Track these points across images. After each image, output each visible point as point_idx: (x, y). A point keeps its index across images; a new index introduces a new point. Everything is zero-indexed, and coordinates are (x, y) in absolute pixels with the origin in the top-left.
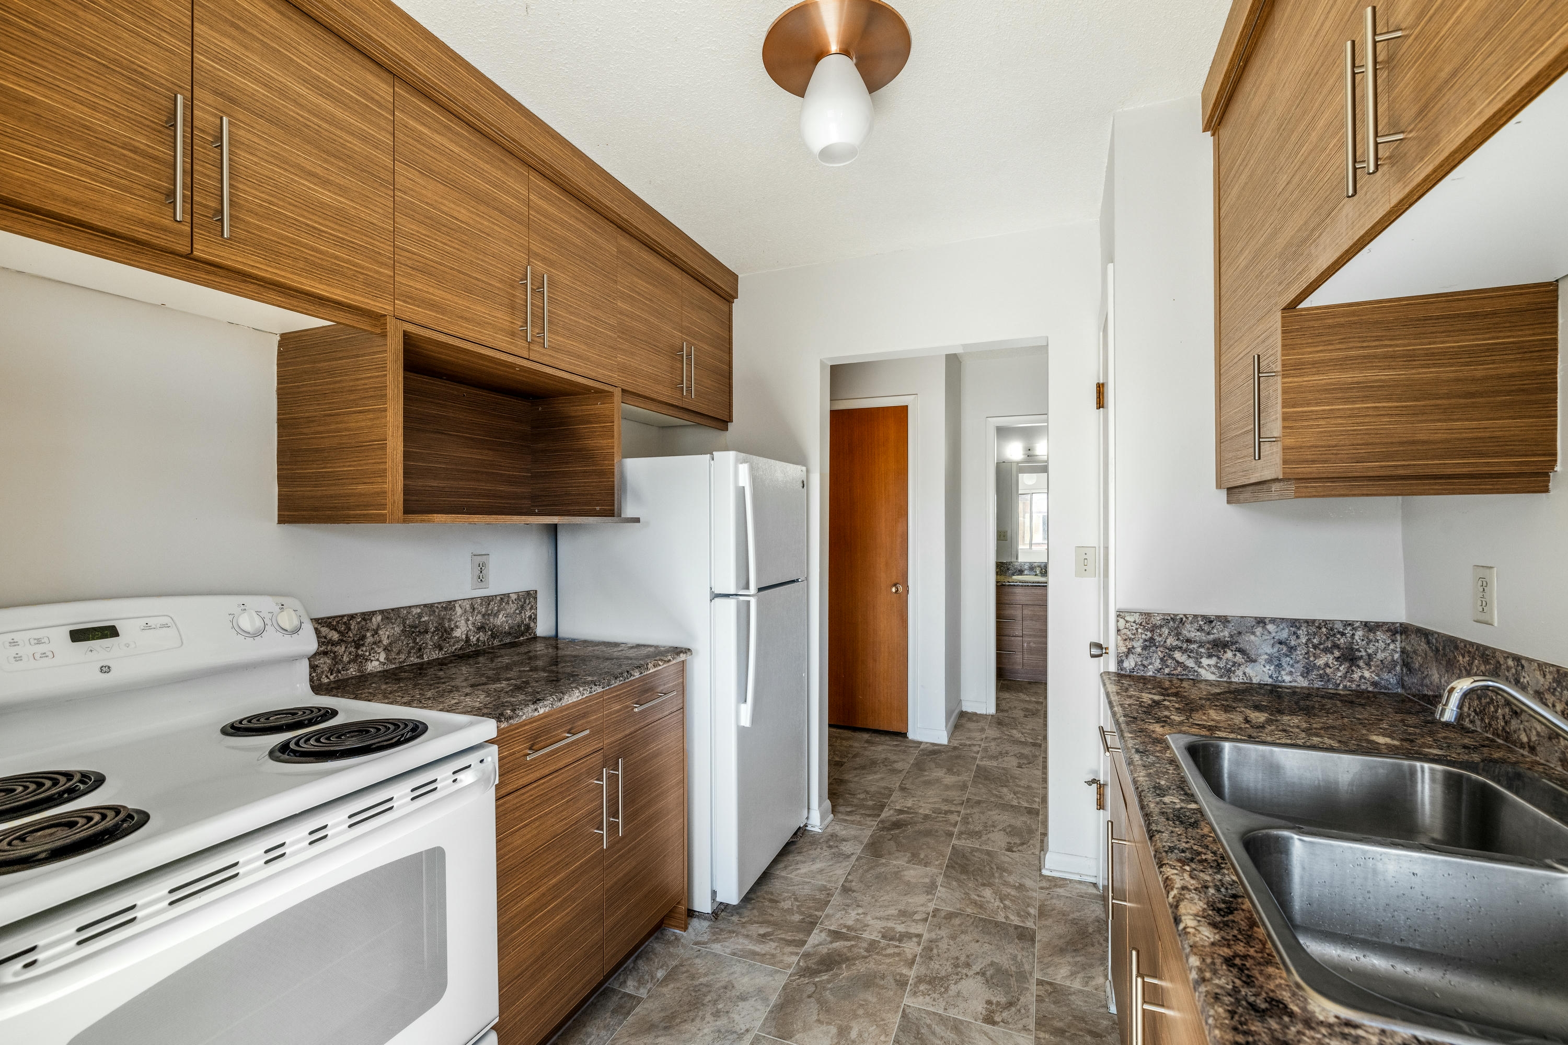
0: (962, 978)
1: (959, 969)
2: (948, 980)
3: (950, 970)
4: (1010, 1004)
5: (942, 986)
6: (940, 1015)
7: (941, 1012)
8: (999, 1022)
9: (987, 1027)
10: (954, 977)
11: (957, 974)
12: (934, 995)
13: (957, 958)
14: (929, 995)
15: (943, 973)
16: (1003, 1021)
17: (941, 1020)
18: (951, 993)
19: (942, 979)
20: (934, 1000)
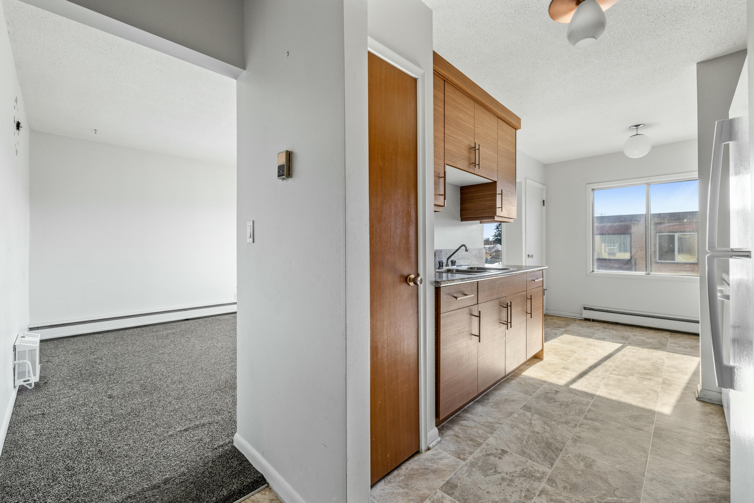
0: (511, 473)
1: (510, 478)
2: (520, 474)
3: (516, 480)
4: (488, 455)
5: (525, 472)
6: (531, 460)
7: (529, 461)
8: (500, 450)
9: (507, 449)
10: (515, 475)
11: (513, 476)
12: (532, 469)
13: (508, 485)
14: (535, 470)
15: (522, 479)
16: (497, 450)
17: (531, 458)
18: (521, 468)
19: (524, 476)
20: (532, 467)
